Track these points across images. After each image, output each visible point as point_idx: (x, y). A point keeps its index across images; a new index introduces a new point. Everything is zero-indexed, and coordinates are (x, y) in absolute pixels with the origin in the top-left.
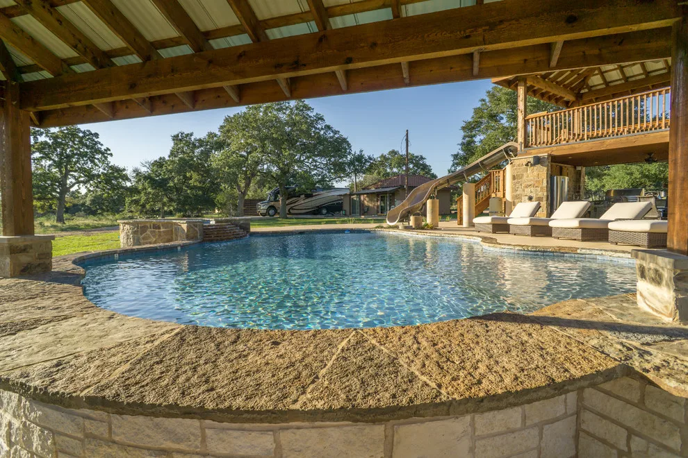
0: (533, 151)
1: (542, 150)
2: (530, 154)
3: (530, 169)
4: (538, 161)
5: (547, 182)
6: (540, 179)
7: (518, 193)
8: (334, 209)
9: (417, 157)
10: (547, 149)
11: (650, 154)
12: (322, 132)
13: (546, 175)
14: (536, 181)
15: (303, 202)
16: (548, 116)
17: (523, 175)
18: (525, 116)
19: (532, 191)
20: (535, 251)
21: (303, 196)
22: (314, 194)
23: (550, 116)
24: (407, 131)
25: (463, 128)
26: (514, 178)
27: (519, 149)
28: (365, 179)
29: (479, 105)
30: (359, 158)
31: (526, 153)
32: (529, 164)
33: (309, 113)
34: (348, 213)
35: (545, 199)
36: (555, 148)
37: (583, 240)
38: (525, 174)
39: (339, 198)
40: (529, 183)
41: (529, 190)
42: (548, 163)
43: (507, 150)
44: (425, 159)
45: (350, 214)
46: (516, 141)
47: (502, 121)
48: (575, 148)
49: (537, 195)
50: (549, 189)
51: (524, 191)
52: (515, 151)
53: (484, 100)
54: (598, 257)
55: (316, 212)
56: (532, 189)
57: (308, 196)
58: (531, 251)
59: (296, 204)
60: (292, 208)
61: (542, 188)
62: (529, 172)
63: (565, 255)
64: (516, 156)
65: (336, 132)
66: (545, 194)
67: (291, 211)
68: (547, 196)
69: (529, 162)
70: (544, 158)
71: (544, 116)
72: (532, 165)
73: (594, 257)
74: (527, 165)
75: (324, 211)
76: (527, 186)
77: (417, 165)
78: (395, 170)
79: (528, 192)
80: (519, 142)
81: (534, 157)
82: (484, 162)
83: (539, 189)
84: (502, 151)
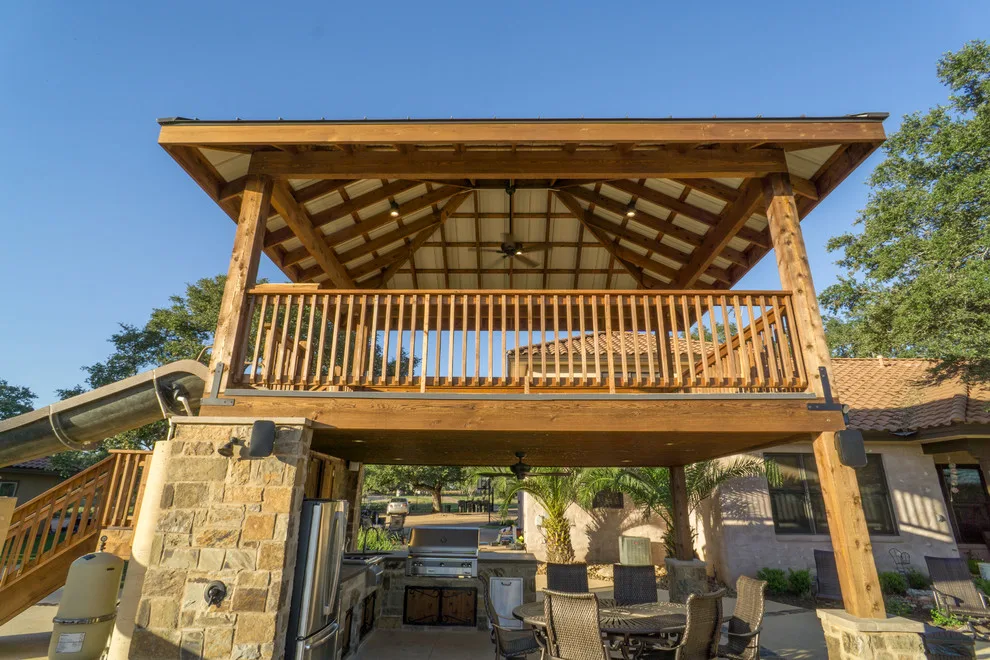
0: (257, 403)
1: (285, 404)
2: (246, 411)
3: (233, 467)
4: (268, 440)
5: (291, 525)
6: (266, 512)
7: (172, 564)
10: (304, 404)
13: (289, 496)
14: (252, 521)
16: (320, 296)
17: (204, 488)
18: (251, 280)
19: (231, 559)
23: (325, 301)
25: (118, 340)
26: (168, 497)
27: (209, 388)
31: (229, 408)
32: (237, 449)
35: (272, 600)
36: (329, 404)
38: (212, 485)
40: (222, 527)
41: (213, 554)
42: (300, 450)
43: (167, 386)
44: (33, 396)
46: (205, 358)
49: (245, 578)
50: (293, 553)
51: (197, 556)
52: (195, 392)
56: (231, 550)
61: (267, 553)
62: (228, 480)
64: (196, 411)
66: (277, 577)
68: (284, 585)
69: (236, 441)
70: (291, 432)
71: (307, 296)
72: (244, 455)
74: (226, 451)
76: (216, 538)
79: (214, 563)
80: (214, 365)
81: (258, 424)
82: (74, 419)
83: (256, 554)
84: (148, 384)
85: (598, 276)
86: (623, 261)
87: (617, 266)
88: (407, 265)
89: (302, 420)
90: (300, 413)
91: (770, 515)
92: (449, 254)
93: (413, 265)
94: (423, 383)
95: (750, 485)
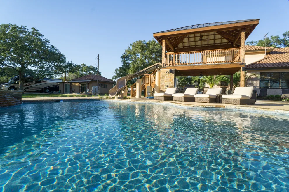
0: (168, 67)
1: (172, 67)
3: (167, 74)
4: (171, 71)
5: (174, 80)
7: (162, 84)
8: (54, 89)
9: (95, 68)
11: (201, 73)
12: (49, 49)
13: (174, 77)
14: (170, 80)
15: (34, 85)
16: (174, 54)
18: (165, 53)
20: (208, 107)
21: (34, 82)
22: (41, 81)
24: (98, 54)
26: (160, 78)
27: (162, 66)
28: (70, 76)
29: (127, 49)
30: (70, 65)
31: (166, 68)
33: (41, 37)
34: (62, 92)
35: (173, 87)
37: (210, 103)
38: (165, 76)
39: (57, 84)
40: (167, 80)
42: (174, 72)
43: (157, 66)
45: (64, 92)
46: (161, 62)
47: (138, 56)
48: (184, 68)
49: (170, 85)
51: (165, 83)
52: (160, 67)
53: (129, 47)
54: (233, 109)
55: (43, 91)
56: (168, 82)
57: (37, 82)
58: (207, 107)
59: (30, 86)
60: (27, 88)
62: (167, 76)
63: (220, 109)
65: (56, 50)
66: (173, 85)
67: (26, 90)
70: (173, 70)
71: (172, 54)
72: (168, 73)
73: (231, 109)
74: (166, 73)
75: (47, 91)
77: (95, 72)
78: (84, 73)
79: (167, 84)
80: (163, 63)
81: (170, 70)
82: (147, 70)
83: (171, 83)
84: (155, 66)
85: (219, 40)
86: (223, 37)
87: (223, 38)
88: (182, 42)
89: (174, 69)
90: (174, 68)
91: (259, 85)
92: (189, 39)
93: (183, 42)
94: (188, 64)
95: (255, 79)
